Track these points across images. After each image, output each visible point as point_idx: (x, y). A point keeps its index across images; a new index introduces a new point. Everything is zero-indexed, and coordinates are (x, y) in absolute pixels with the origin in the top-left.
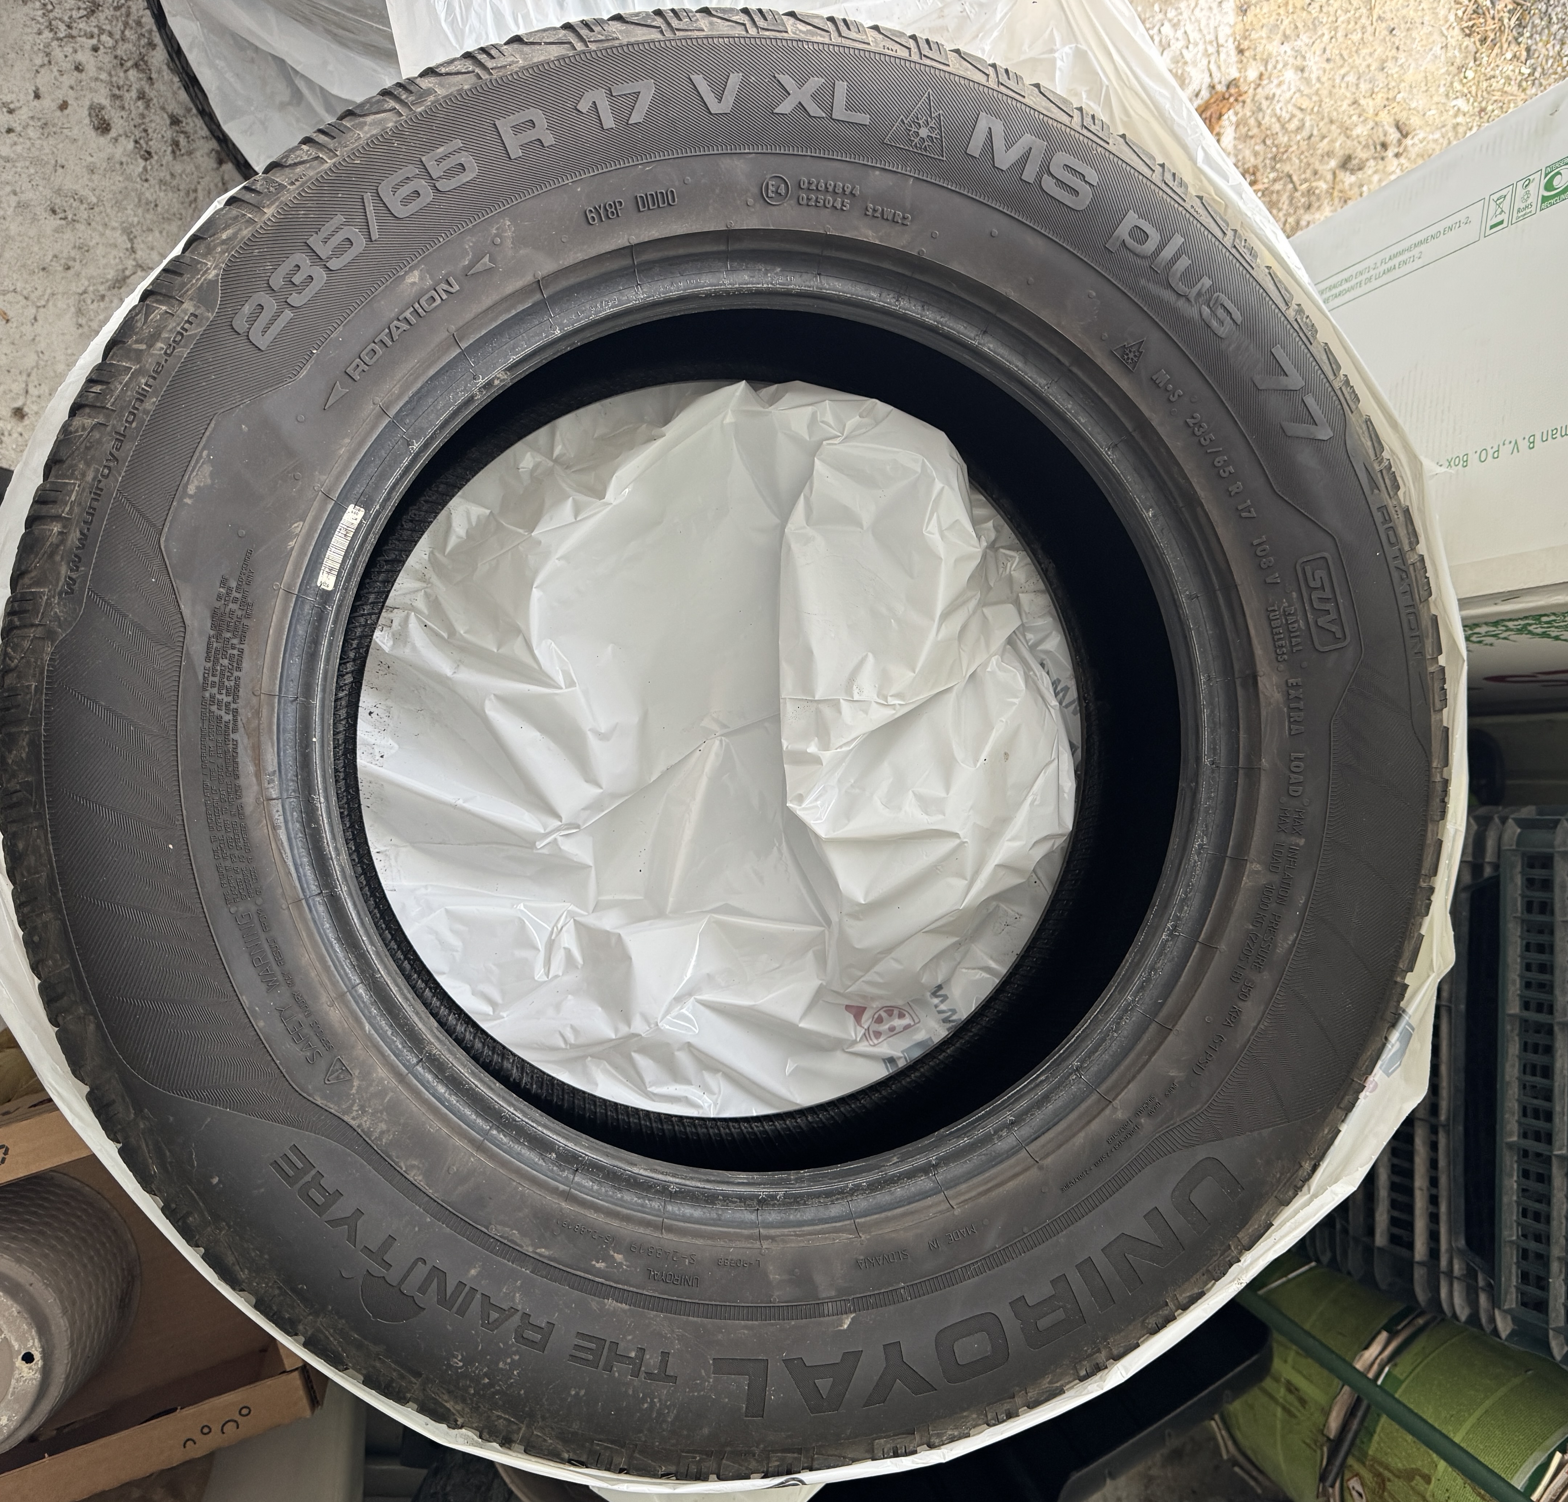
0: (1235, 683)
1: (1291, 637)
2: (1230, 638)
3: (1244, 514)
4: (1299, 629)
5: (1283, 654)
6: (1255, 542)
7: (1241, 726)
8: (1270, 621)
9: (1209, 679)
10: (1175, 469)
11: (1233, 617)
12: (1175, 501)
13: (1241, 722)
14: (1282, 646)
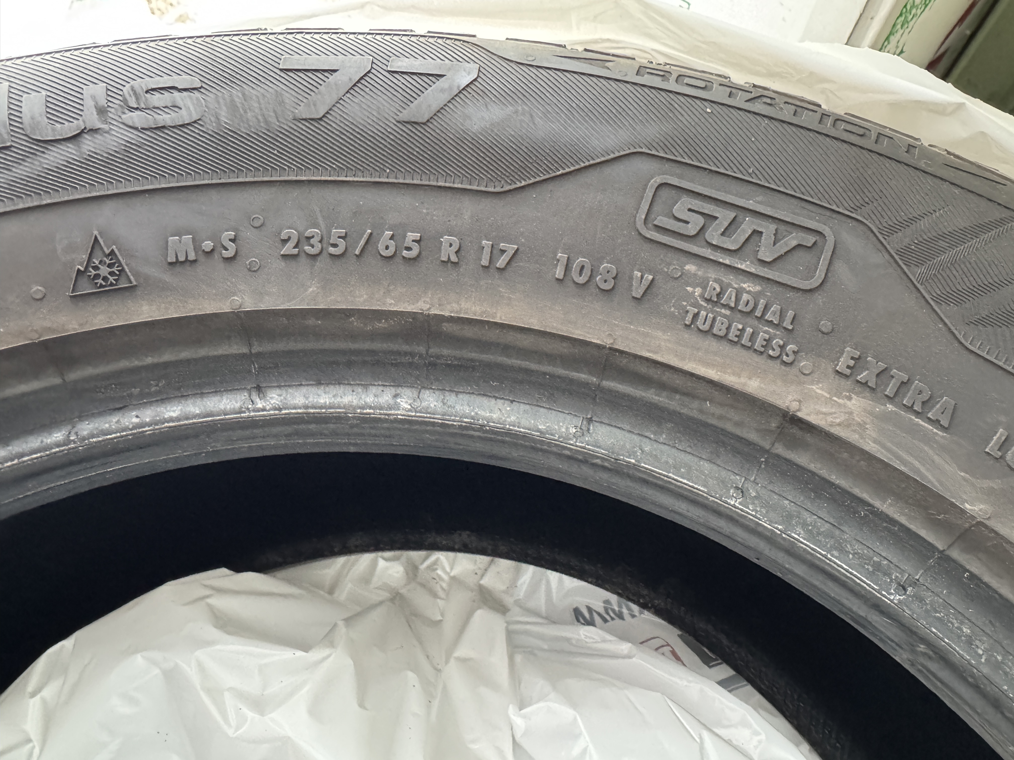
0: (778, 456)
1: (760, 319)
2: (695, 414)
3: (501, 262)
4: (756, 296)
5: (782, 347)
6: (559, 273)
7: (865, 496)
8: (708, 333)
9: (742, 491)
10: (355, 323)
11: (662, 386)
12: (412, 355)
13: (857, 491)
14: (768, 341)
